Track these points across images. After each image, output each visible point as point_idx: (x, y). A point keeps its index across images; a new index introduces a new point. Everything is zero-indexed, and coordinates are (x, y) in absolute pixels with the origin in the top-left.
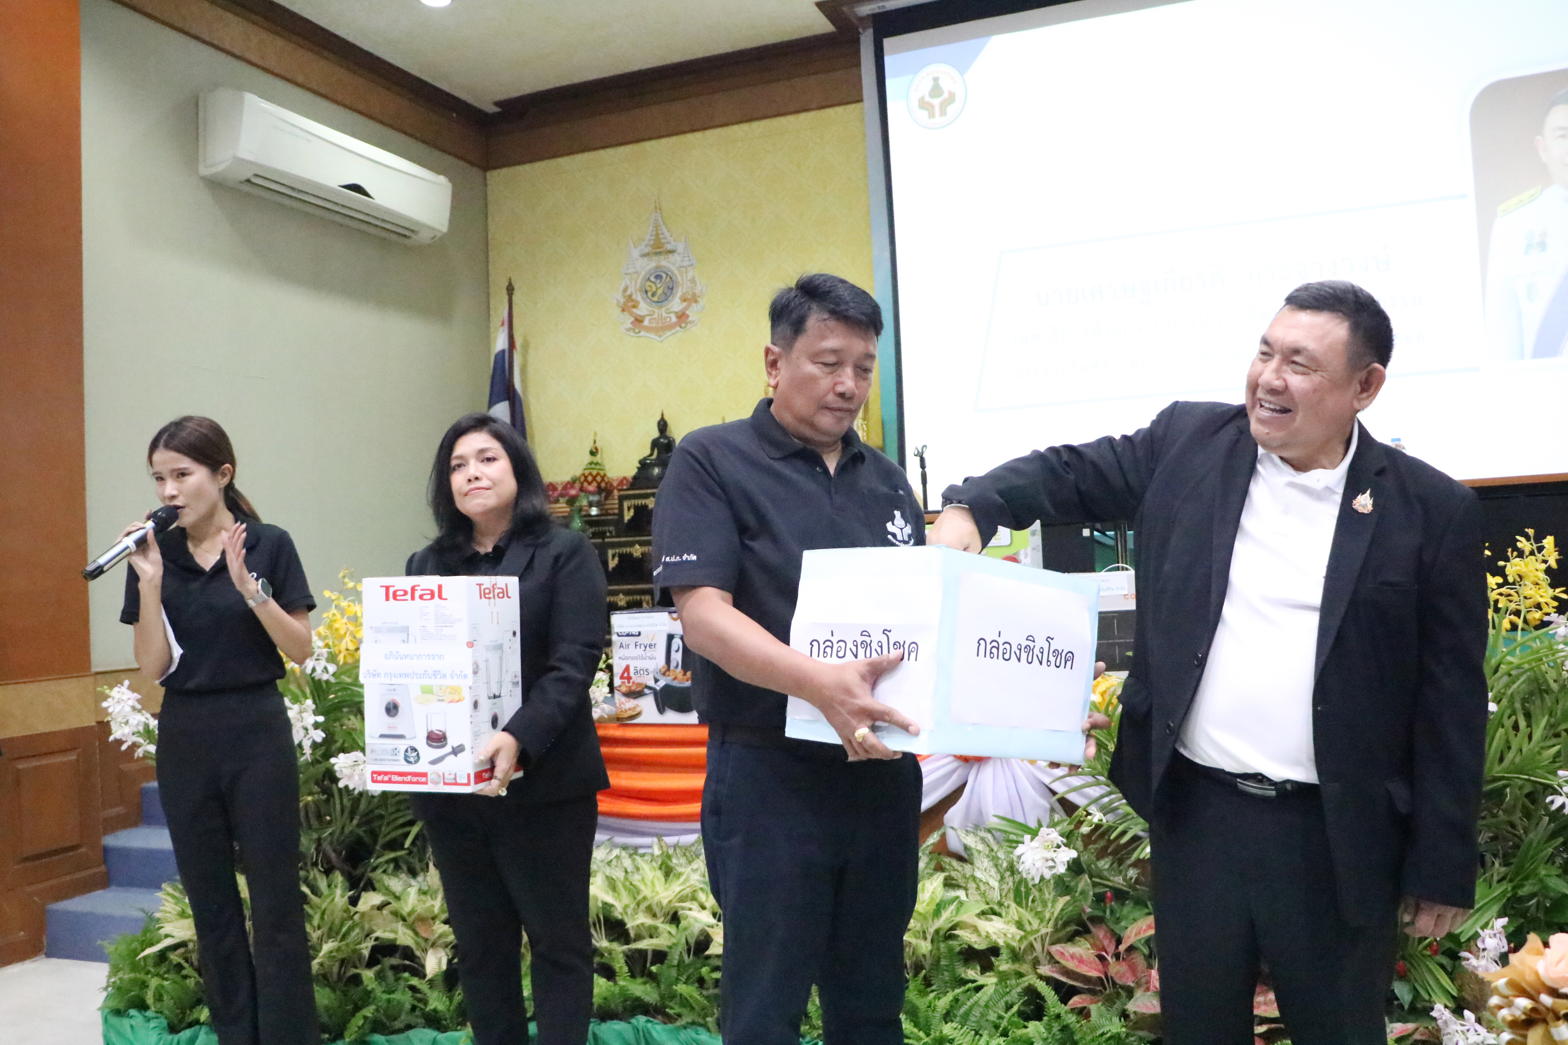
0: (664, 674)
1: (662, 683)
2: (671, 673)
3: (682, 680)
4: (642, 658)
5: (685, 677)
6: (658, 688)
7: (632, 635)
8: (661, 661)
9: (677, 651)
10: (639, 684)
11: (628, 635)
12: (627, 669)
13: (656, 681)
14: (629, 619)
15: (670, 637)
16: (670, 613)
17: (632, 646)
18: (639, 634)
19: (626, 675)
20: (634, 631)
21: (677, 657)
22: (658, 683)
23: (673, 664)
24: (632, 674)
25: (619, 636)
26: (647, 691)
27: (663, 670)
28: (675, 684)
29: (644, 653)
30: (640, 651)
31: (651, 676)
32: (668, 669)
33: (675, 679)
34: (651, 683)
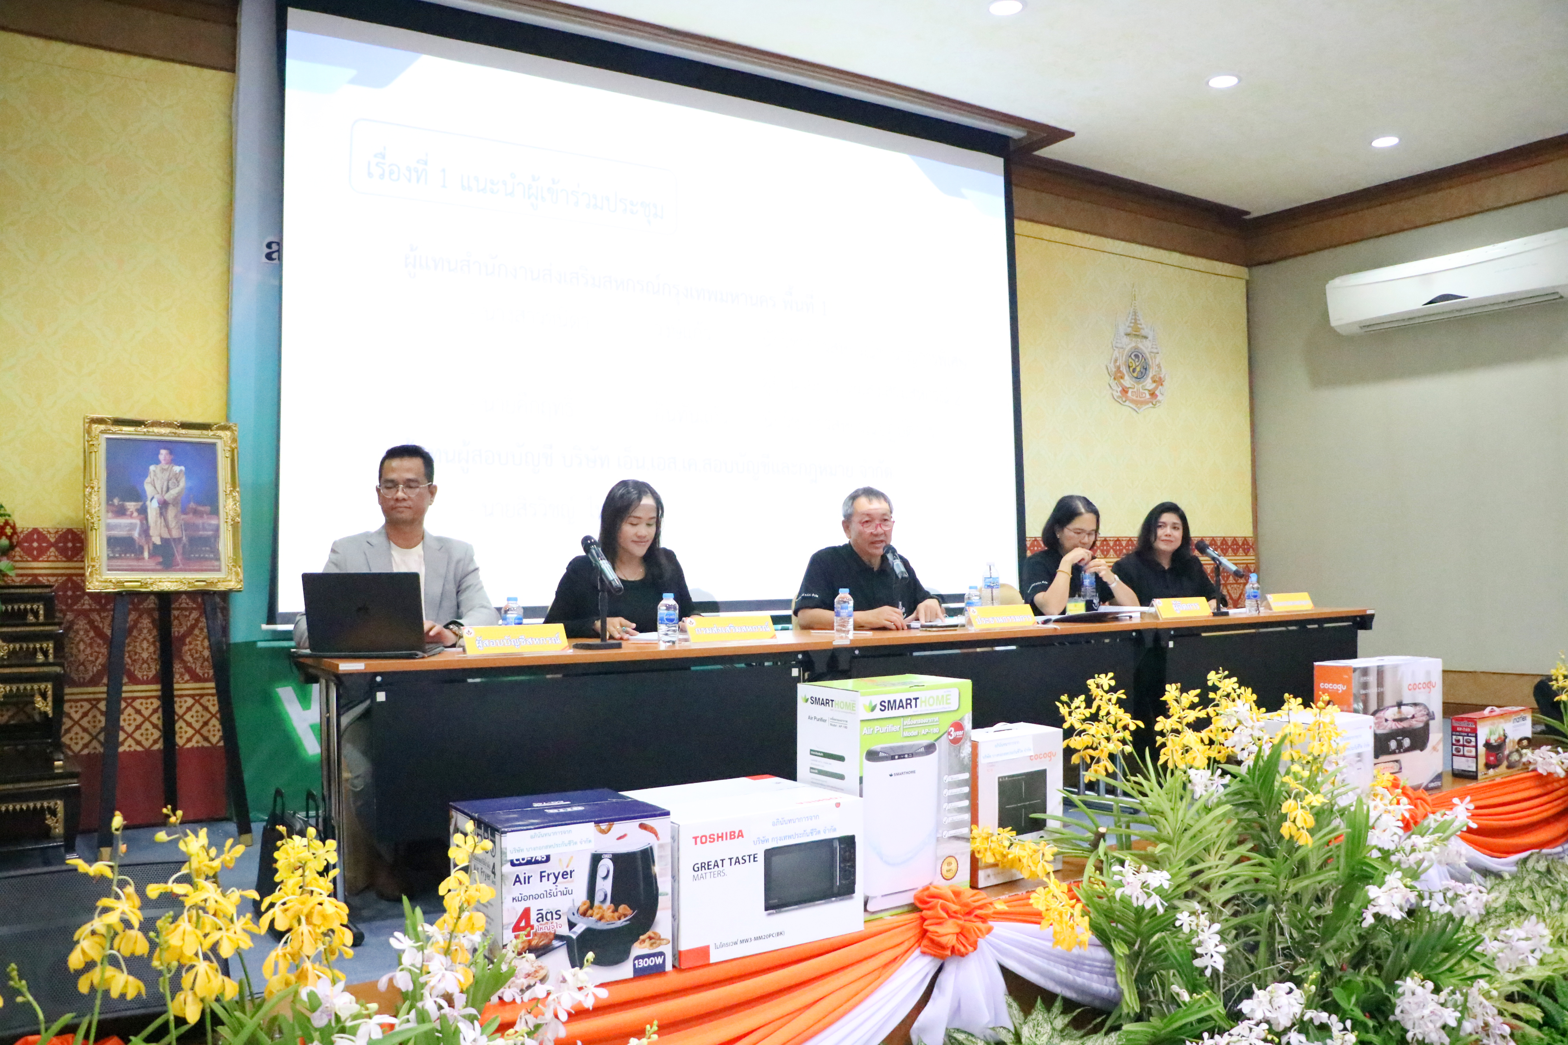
0: (584, 914)
1: (580, 929)
2: (596, 910)
3: (613, 917)
4: (550, 894)
5: (616, 914)
6: (574, 937)
7: (537, 862)
8: (580, 896)
9: (605, 878)
10: (545, 935)
11: (529, 862)
12: (526, 913)
13: (572, 925)
14: (532, 837)
15: (596, 859)
16: (597, 823)
17: (536, 878)
18: (548, 858)
19: (523, 924)
20: (539, 855)
21: (605, 886)
22: (574, 929)
23: (599, 897)
24: (533, 921)
25: (513, 864)
26: (556, 943)
27: (582, 909)
28: (601, 926)
29: (553, 887)
30: (547, 885)
31: (564, 921)
32: (591, 906)
33: (600, 919)
34: (564, 930)
